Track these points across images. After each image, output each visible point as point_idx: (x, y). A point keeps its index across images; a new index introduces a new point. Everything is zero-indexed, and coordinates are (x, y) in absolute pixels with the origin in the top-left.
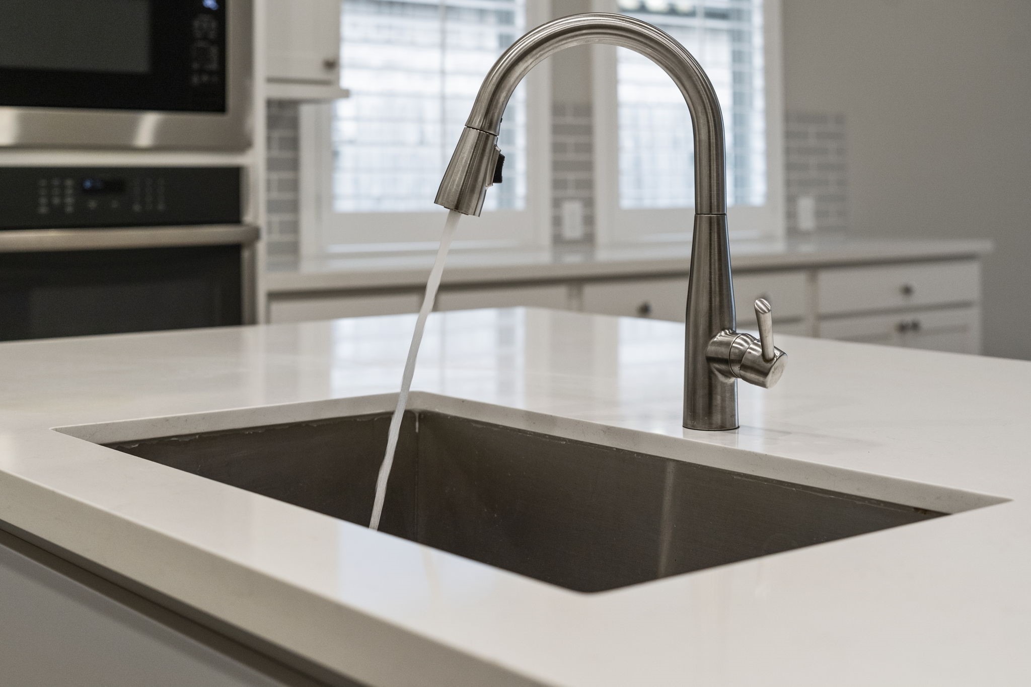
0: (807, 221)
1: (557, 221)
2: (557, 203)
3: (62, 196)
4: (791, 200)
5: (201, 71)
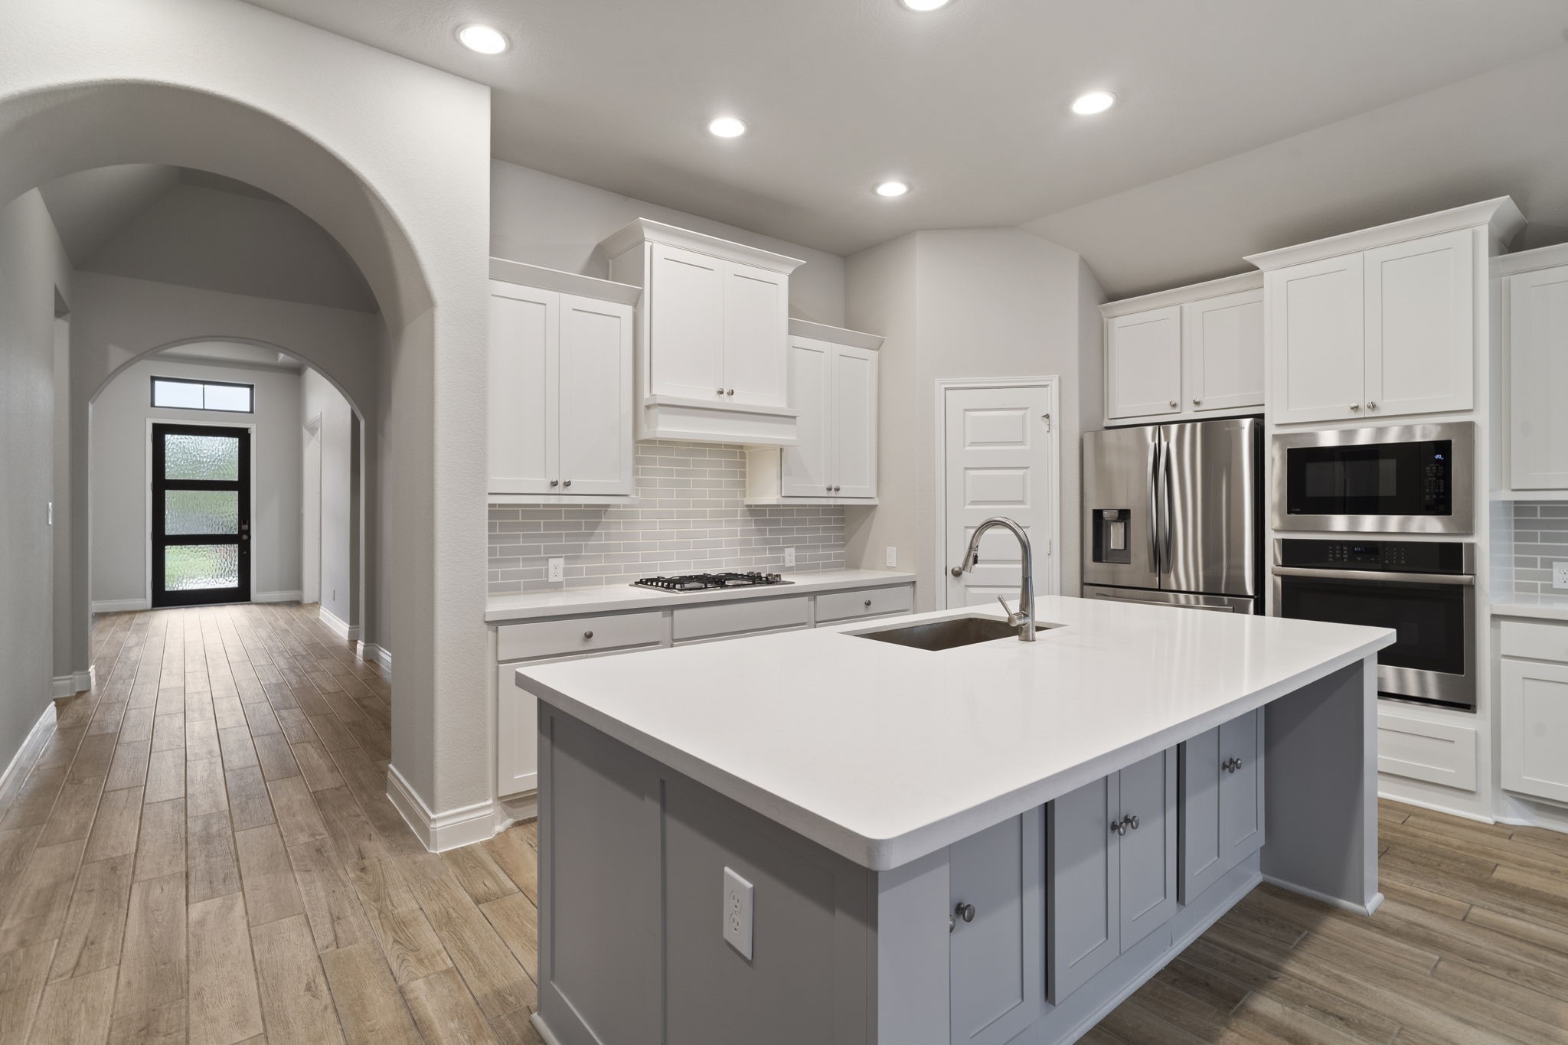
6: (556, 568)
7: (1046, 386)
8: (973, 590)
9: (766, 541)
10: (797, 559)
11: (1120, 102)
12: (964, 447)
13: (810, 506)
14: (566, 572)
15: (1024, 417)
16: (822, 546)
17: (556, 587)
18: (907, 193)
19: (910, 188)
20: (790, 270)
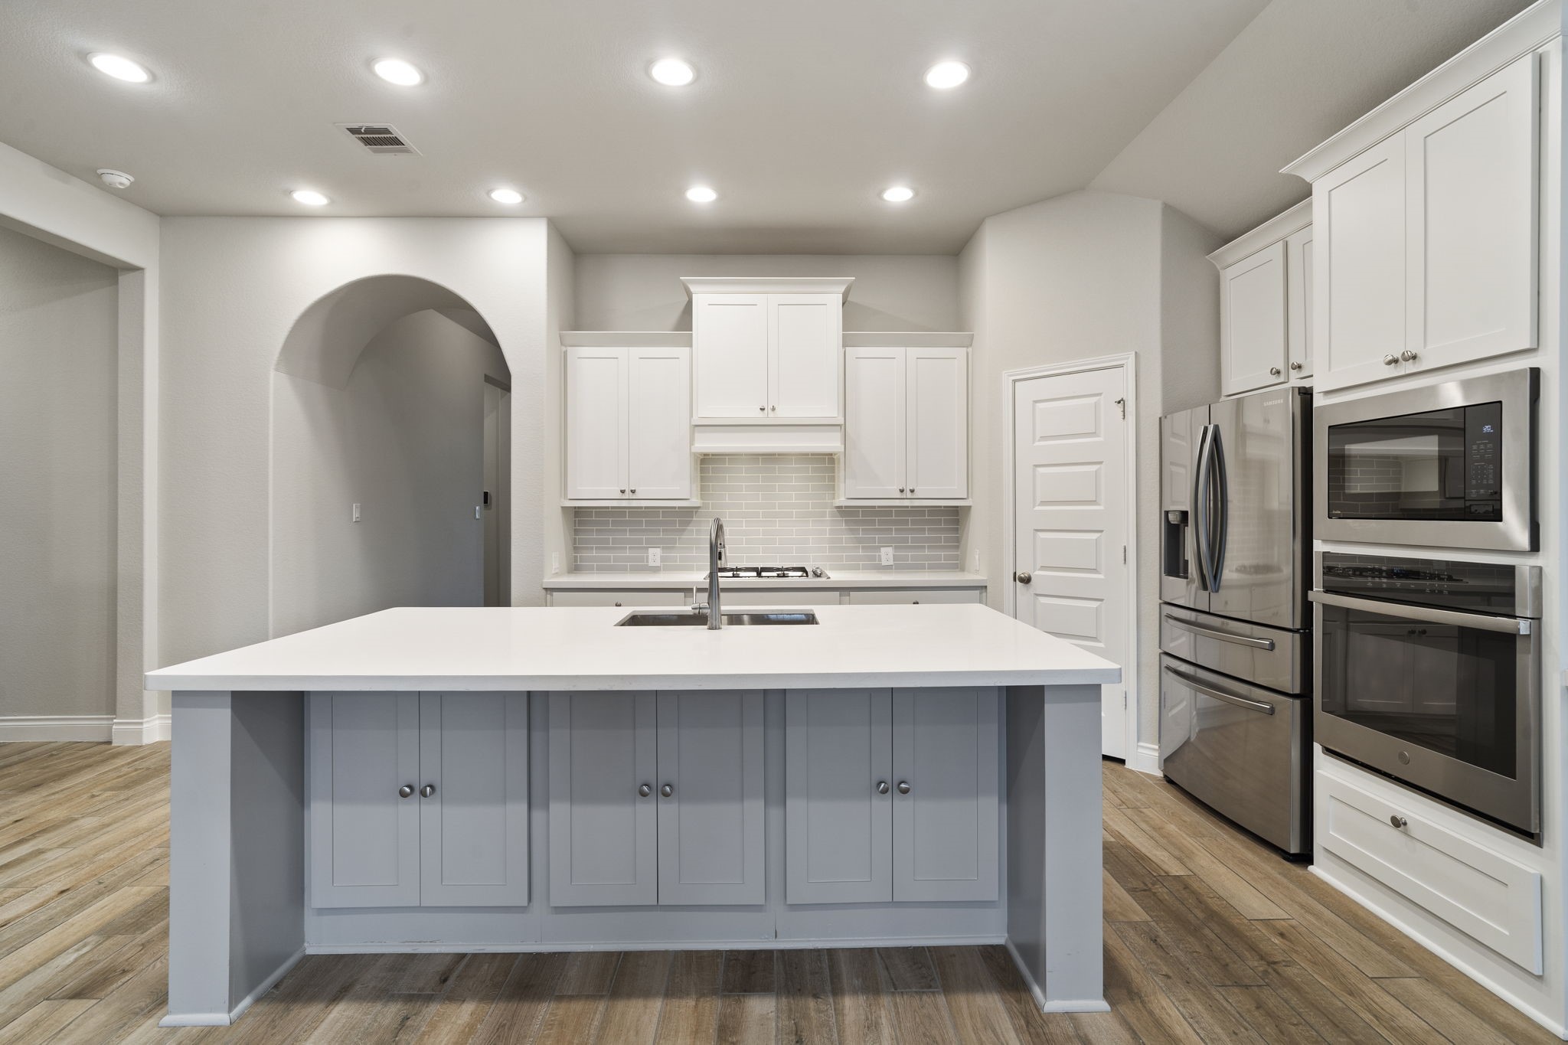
3: (1380, 577)
5: (1478, 488)
6: (655, 555)
7: (1121, 366)
8: (1042, 600)
9: (859, 541)
10: (895, 558)
11: (976, 75)
12: (1034, 443)
13: (879, 507)
14: (663, 559)
15: (1096, 405)
16: (929, 547)
17: (655, 570)
18: (912, 198)
19: (916, 194)
20: (843, 289)
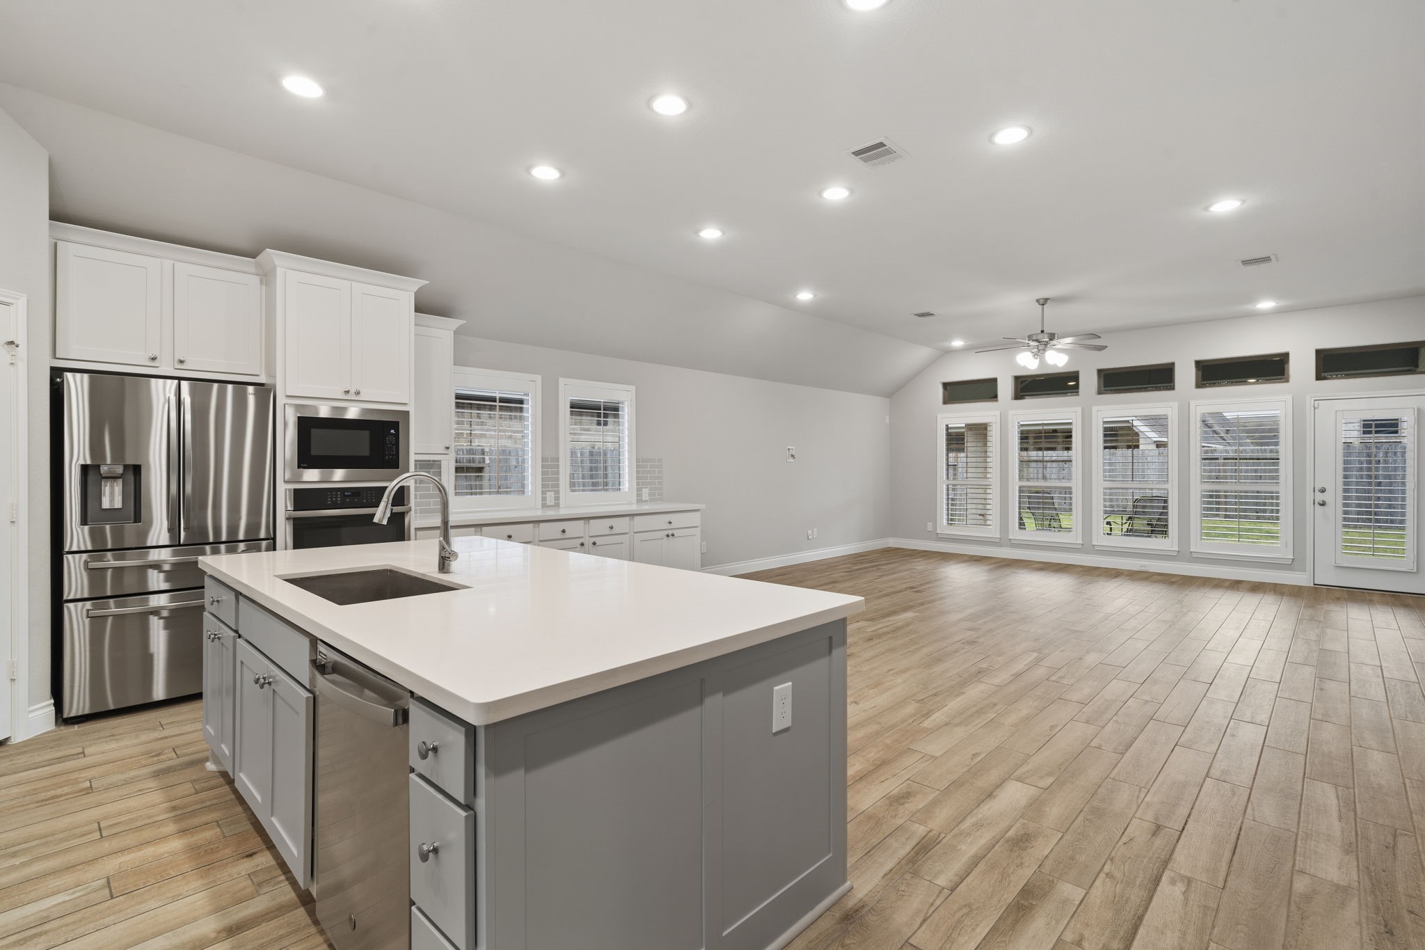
0: (645, 496)
1: (544, 499)
2: (544, 493)
3: (336, 498)
4: (639, 490)
5: (389, 455)
